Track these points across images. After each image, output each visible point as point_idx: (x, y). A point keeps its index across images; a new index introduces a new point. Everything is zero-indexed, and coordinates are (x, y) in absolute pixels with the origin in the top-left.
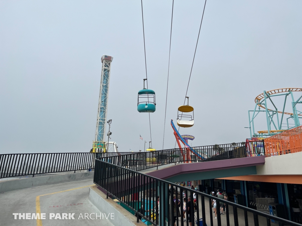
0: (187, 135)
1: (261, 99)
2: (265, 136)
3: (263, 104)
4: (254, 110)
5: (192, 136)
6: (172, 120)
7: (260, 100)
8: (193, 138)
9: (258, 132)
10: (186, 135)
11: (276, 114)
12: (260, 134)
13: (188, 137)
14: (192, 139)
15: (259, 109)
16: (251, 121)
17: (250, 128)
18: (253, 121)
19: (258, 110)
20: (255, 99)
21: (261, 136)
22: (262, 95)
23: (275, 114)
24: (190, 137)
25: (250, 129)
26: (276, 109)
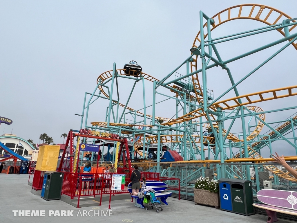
1: (106, 79)
2: (100, 129)
3: (106, 87)
4: (92, 93)
7: (104, 80)
9: (92, 123)
11: (117, 105)
12: (93, 126)
13: (3, 119)
14: (9, 124)
15: (100, 93)
16: (86, 107)
17: (83, 116)
18: (88, 107)
19: (98, 95)
20: (98, 78)
21: (94, 129)
22: (108, 73)
23: (115, 105)
24: (6, 120)
25: (83, 118)
26: (119, 99)
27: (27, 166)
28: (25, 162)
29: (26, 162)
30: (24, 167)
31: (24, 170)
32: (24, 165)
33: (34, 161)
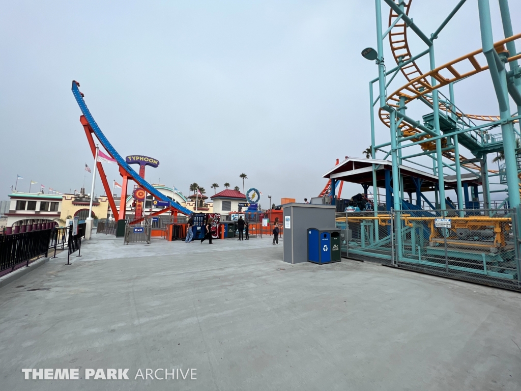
0: (144, 157)
5: (154, 159)
6: (75, 85)
8: (156, 163)
10: (142, 156)
13: (146, 159)
14: (155, 166)
24: (151, 161)
27: (203, 224)
28: (199, 217)
29: (201, 217)
30: (198, 226)
31: (200, 232)
32: (199, 221)
33: (214, 214)
